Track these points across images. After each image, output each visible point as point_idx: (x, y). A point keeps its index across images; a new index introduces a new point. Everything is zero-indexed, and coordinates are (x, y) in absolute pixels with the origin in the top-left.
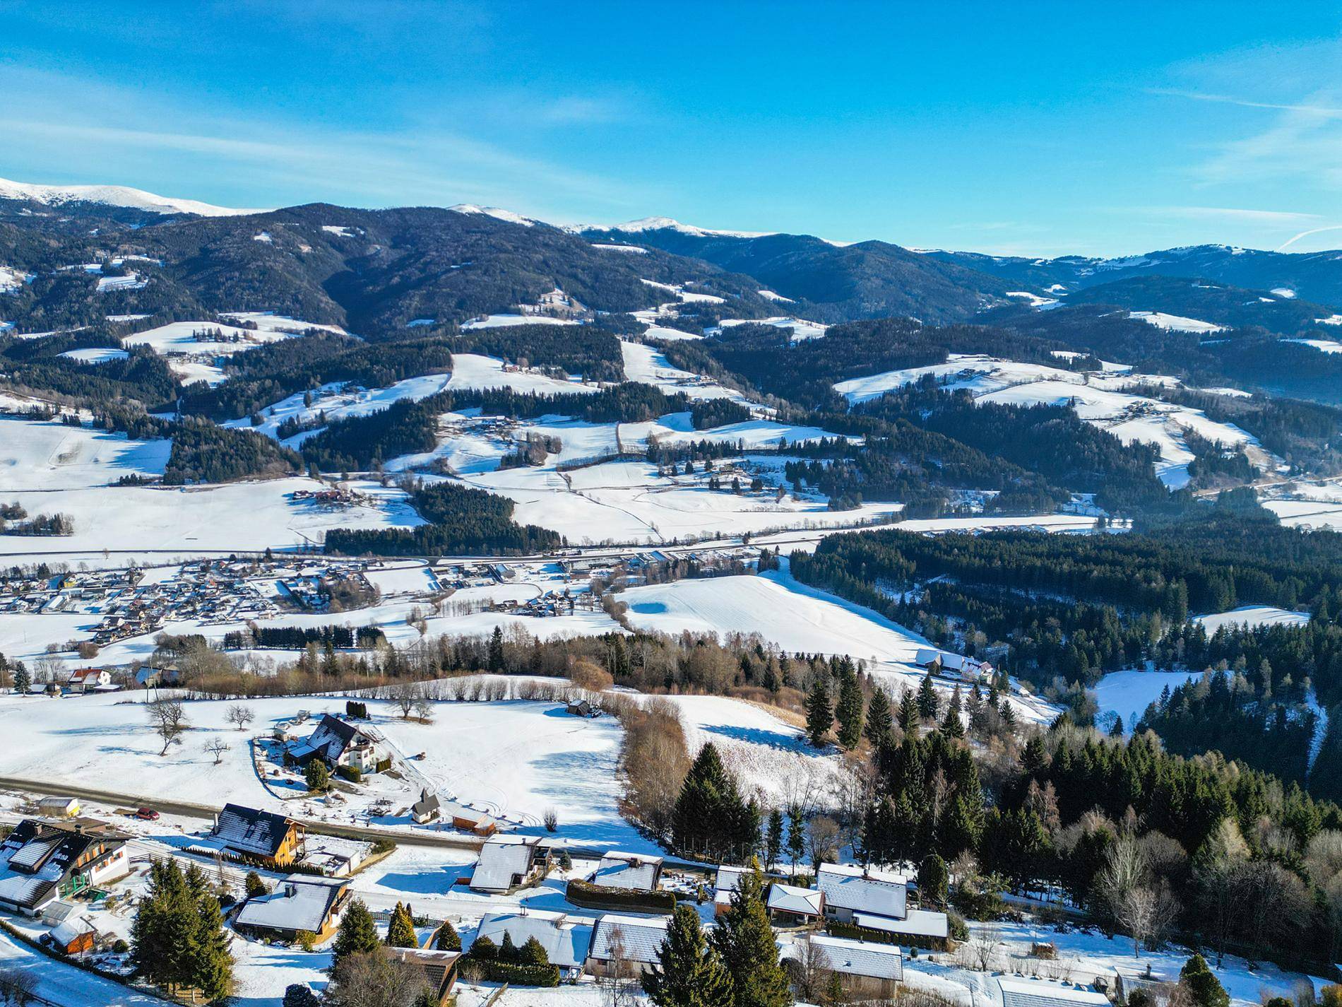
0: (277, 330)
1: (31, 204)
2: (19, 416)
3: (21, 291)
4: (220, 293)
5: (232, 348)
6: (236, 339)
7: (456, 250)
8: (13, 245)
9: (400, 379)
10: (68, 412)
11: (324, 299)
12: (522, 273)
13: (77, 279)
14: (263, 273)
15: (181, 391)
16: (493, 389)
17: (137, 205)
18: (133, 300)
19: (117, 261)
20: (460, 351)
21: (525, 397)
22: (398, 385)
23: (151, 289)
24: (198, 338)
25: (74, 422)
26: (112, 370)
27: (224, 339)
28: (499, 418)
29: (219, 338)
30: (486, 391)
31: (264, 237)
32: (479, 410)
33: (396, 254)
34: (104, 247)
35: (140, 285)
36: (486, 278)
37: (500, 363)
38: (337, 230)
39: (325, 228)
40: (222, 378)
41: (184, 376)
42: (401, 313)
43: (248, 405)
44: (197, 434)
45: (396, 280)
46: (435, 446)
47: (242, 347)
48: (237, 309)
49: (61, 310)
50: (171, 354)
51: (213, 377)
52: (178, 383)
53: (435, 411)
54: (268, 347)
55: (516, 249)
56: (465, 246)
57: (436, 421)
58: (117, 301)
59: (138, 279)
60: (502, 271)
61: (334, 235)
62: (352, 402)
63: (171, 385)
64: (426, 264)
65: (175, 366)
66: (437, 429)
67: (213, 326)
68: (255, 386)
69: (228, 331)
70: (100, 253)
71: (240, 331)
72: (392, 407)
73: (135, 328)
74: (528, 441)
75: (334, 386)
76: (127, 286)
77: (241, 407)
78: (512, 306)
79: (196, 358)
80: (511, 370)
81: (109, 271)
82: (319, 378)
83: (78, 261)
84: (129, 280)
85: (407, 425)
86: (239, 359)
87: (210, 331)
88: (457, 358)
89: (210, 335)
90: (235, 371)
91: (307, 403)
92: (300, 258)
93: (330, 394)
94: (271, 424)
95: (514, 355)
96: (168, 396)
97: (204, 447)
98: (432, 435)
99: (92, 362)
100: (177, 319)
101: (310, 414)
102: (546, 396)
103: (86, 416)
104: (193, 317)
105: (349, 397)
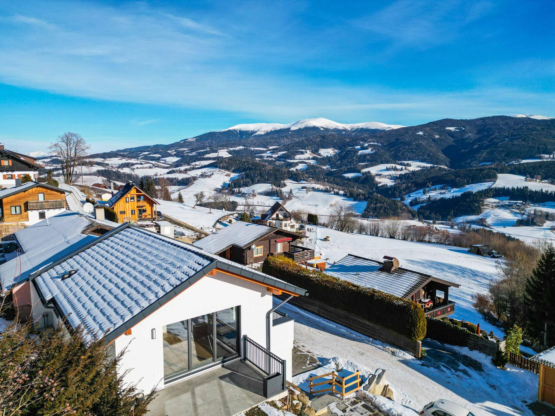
0: (419, 167)
1: (345, 130)
2: (321, 191)
3: (335, 156)
4: (400, 154)
5: (399, 173)
6: (402, 169)
7: (509, 132)
8: (335, 141)
9: (468, 184)
10: (336, 190)
11: (441, 155)
12: (545, 140)
13: (352, 151)
14: (417, 146)
15: (377, 188)
16: (517, 188)
17: (378, 128)
18: (368, 157)
19: (366, 145)
20: (502, 172)
21: (536, 192)
22: (467, 186)
23: (375, 154)
24: (388, 169)
25: (337, 194)
26: (356, 180)
27: (397, 170)
28: (519, 202)
29: (395, 169)
30: (513, 189)
31: (421, 133)
32: (508, 197)
33: (477, 136)
34: (363, 140)
35: (372, 152)
36: (523, 143)
37: (523, 178)
38: (452, 129)
39: (447, 128)
40: (393, 184)
41: (380, 183)
42: (476, 160)
43: (400, 193)
44: (377, 200)
45: (476, 146)
46: (481, 212)
47: (403, 172)
48: (405, 160)
49: (345, 162)
50: (377, 175)
51: (390, 183)
52: (377, 185)
53: (483, 196)
54: (414, 173)
55: (543, 129)
56: (514, 130)
57: (483, 201)
58: (363, 158)
59: (372, 150)
60: (533, 139)
61: (451, 131)
62: (444, 193)
63: (374, 186)
64: (492, 139)
65: (377, 179)
66: (483, 205)
67: (394, 165)
68: (404, 186)
69: (399, 167)
70: (361, 142)
71: (404, 167)
72: (462, 195)
73: (366, 166)
74: (535, 214)
75: (437, 186)
76: (367, 153)
77: (397, 194)
78: (537, 155)
79: (385, 176)
80: (530, 181)
81: (363, 148)
82: (431, 183)
83: (354, 145)
84: (369, 151)
85: (467, 202)
86: (401, 177)
87: (392, 167)
88: (499, 175)
89: (392, 168)
90: (398, 181)
91: (424, 193)
92: (434, 140)
93: (435, 190)
94: (408, 200)
95: (533, 174)
96: (372, 190)
97: (379, 205)
98: (480, 207)
99: (350, 177)
100: (382, 163)
101: (425, 197)
102: (550, 192)
103: (342, 192)
104: (388, 162)
105: (443, 191)
